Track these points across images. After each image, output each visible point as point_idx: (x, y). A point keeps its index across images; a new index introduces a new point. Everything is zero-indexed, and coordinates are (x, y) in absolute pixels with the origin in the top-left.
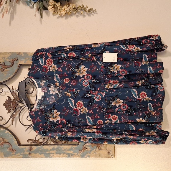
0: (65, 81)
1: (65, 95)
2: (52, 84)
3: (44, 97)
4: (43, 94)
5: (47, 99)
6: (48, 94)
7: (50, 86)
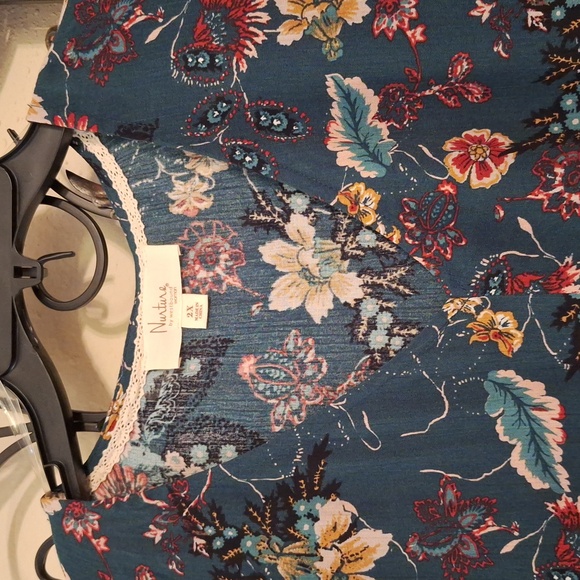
0: (463, 163)
1: (451, 333)
2: (299, 202)
3: (204, 342)
4: (194, 315)
5: (240, 372)
6: (254, 307)
7: (269, 219)
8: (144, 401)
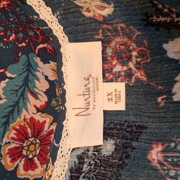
3: (120, 125)
4: (114, 99)
5: (149, 157)
6: (159, 99)
7: (169, 19)
8: (69, 174)
